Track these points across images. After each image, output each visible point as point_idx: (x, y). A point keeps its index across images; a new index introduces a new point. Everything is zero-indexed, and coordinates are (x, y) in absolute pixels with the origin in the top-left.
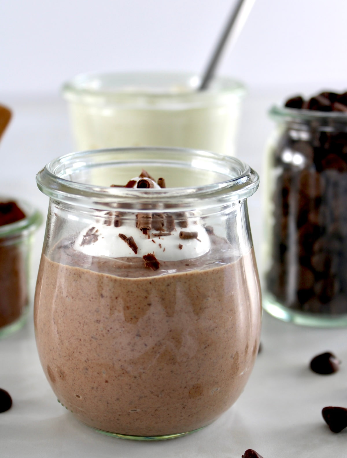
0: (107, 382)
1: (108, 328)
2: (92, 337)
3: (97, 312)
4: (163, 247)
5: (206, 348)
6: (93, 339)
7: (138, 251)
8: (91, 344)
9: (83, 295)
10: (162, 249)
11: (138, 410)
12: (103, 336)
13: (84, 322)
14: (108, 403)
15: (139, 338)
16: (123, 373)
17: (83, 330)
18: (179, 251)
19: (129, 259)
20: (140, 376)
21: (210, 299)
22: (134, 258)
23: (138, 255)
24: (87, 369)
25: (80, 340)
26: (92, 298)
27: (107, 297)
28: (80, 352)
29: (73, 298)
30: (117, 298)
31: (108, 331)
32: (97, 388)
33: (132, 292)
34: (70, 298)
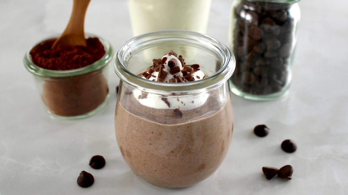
0: (155, 171)
1: (156, 148)
2: (147, 151)
3: (150, 140)
4: (184, 103)
5: (207, 154)
6: (148, 152)
7: (170, 106)
8: (147, 154)
9: (142, 130)
10: (183, 104)
11: (172, 182)
12: (153, 151)
13: (143, 144)
14: (156, 179)
15: (172, 153)
16: (164, 168)
17: (142, 147)
18: (192, 104)
19: (166, 110)
20: (173, 169)
21: (209, 131)
22: (168, 110)
23: (171, 108)
24: (145, 164)
25: (141, 151)
26: (147, 133)
27: (155, 133)
28: (141, 157)
29: (136, 131)
30: (160, 134)
31: (156, 149)
32: (150, 172)
33: (168, 132)
34: (135, 130)
